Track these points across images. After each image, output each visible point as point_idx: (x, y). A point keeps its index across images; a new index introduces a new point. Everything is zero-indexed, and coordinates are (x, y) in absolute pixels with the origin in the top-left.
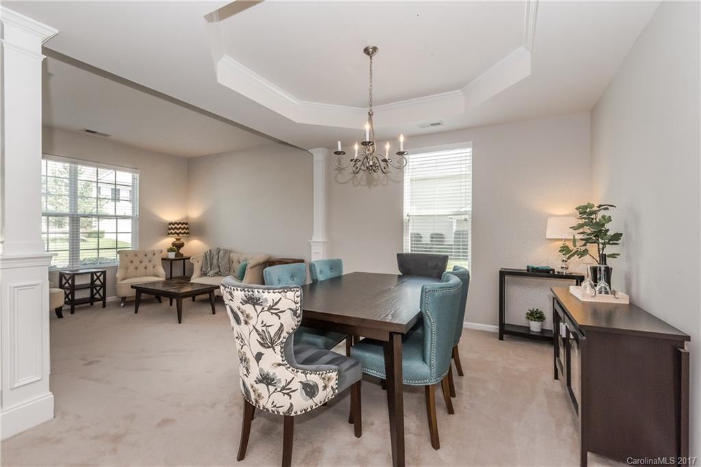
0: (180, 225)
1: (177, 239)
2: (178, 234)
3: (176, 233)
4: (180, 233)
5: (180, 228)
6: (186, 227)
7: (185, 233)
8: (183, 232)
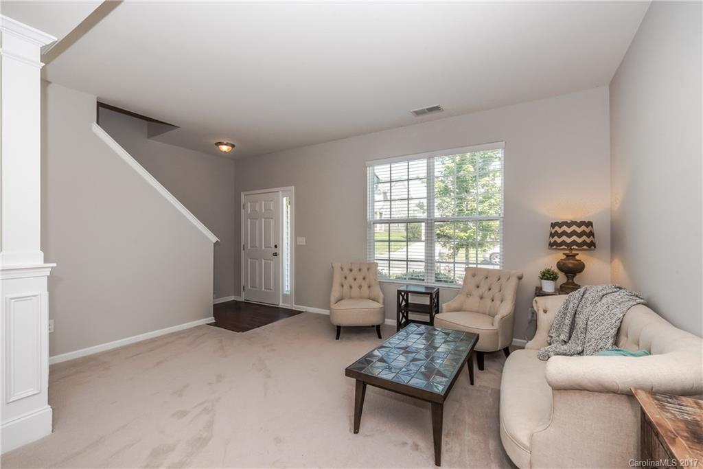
0: (574, 228)
1: (567, 256)
2: (569, 246)
3: (564, 243)
4: (574, 243)
5: (574, 233)
6: (588, 230)
7: (584, 243)
8: (579, 240)
